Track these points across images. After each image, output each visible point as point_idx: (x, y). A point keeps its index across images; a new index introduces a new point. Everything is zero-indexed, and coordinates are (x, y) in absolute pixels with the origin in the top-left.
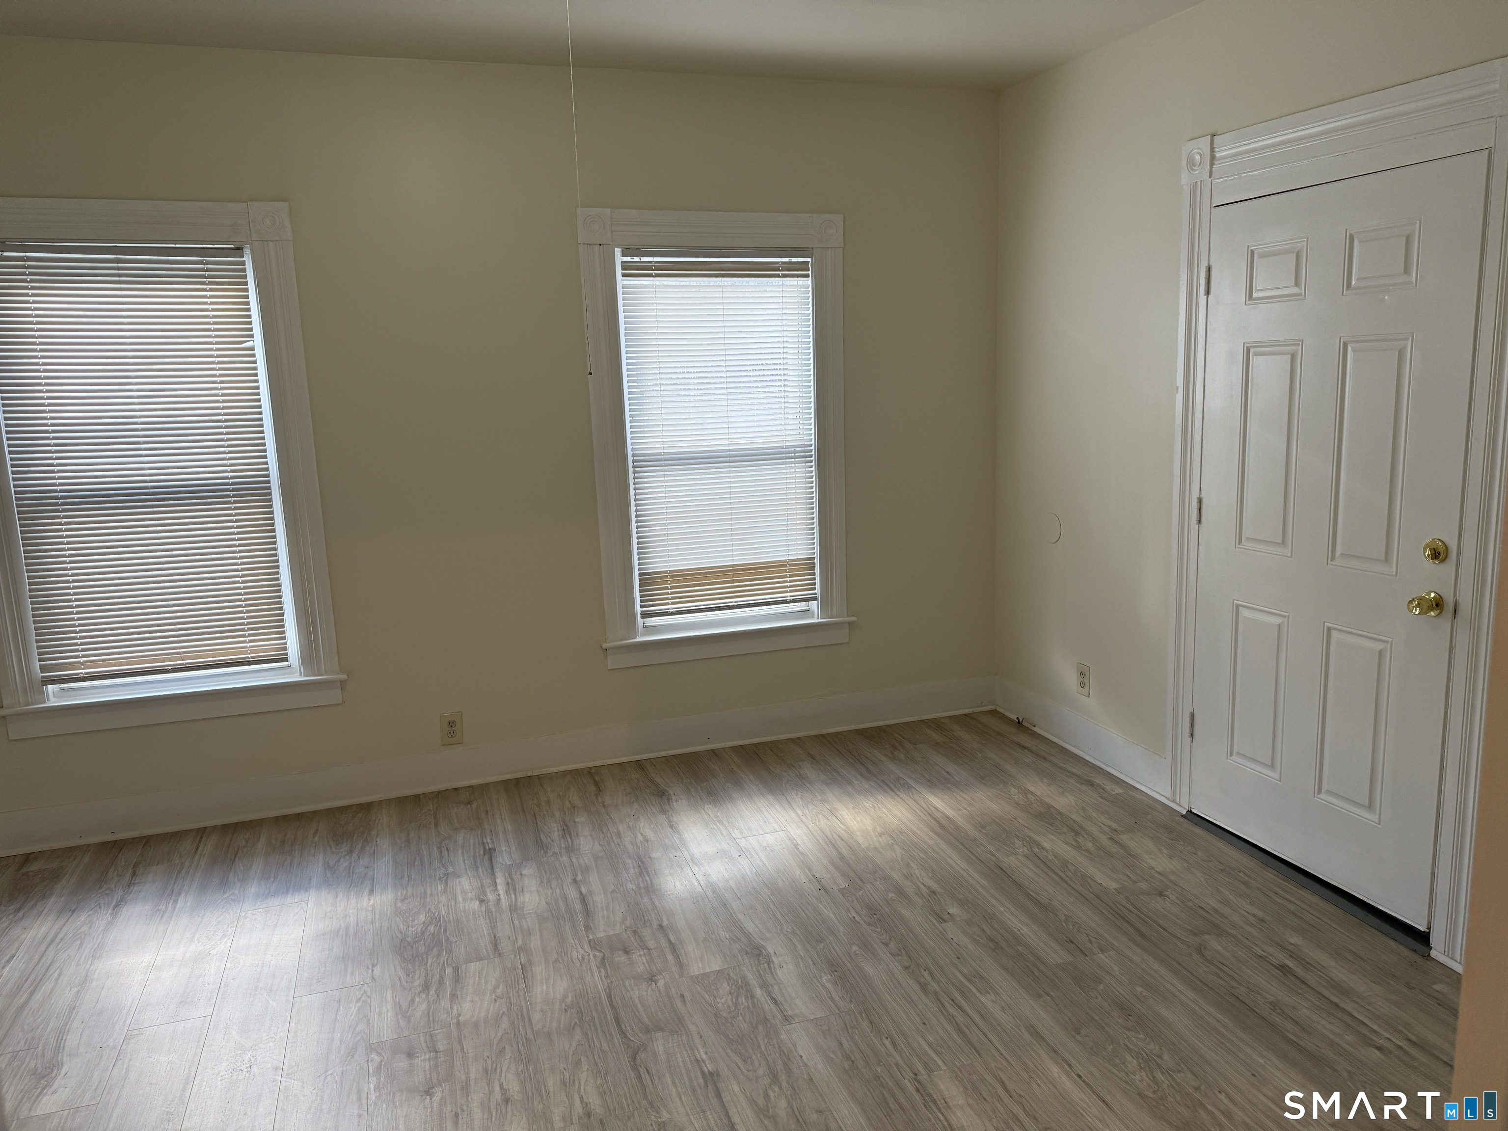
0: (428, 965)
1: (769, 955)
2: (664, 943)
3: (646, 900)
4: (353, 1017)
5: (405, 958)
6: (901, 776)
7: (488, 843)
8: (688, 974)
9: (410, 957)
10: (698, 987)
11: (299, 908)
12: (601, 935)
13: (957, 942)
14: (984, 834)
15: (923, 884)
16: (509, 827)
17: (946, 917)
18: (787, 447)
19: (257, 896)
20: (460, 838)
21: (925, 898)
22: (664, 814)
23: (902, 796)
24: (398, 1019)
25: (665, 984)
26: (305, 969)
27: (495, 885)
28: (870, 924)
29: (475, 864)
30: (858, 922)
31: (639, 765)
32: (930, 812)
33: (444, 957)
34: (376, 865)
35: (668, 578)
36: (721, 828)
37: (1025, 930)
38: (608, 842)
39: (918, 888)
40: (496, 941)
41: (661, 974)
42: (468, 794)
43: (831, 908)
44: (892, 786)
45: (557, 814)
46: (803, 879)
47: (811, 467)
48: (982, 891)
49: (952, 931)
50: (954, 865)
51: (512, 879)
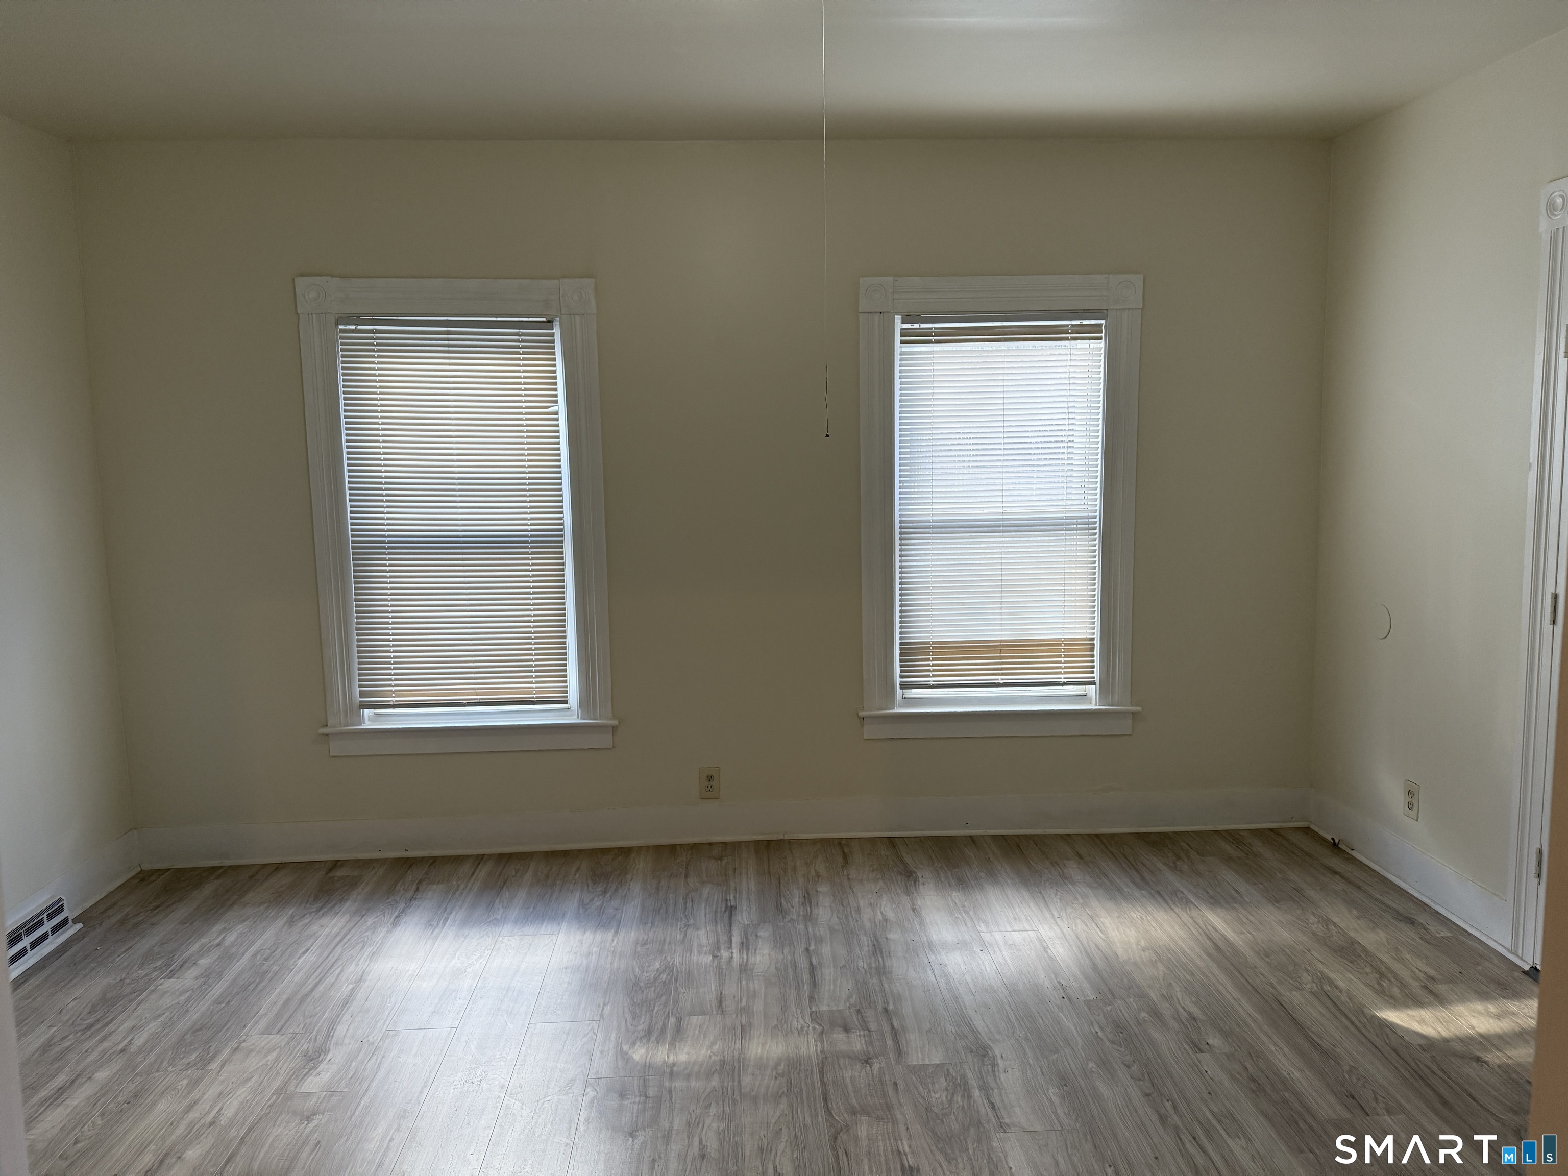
0: (655, 1011)
1: (994, 1057)
2: (886, 1028)
3: (875, 981)
4: (577, 1050)
5: (634, 1002)
6: (1180, 889)
7: (730, 900)
8: (905, 1062)
9: (639, 1001)
10: (913, 1077)
11: (550, 940)
12: (824, 1008)
13: (1211, 1076)
14: (1267, 963)
15: (1183, 1008)
16: (753, 886)
17: (1204, 1047)
18: (1067, 518)
19: (516, 922)
20: (706, 891)
21: (1183, 1023)
22: (908, 895)
23: (1177, 910)
24: (617, 1060)
25: (880, 1069)
26: (544, 998)
27: (730, 942)
28: (1113, 1042)
29: (715, 919)
30: (1100, 1038)
31: (891, 842)
32: (1207, 931)
33: (670, 1006)
34: (624, 908)
35: (930, 649)
36: (967, 918)
37: (1297, 1074)
38: (847, 916)
39: (1177, 1011)
40: (721, 998)
41: (878, 1058)
42: (720, 849)
43: (1072, 1019)
44: (1167, 898)
45: (801, 880)
46: (1047, 983)
47: (1095, 540)
48: (1252, 1024)
49: (1207, 1061)
50: (1224, 992)
51: (747, 939)
